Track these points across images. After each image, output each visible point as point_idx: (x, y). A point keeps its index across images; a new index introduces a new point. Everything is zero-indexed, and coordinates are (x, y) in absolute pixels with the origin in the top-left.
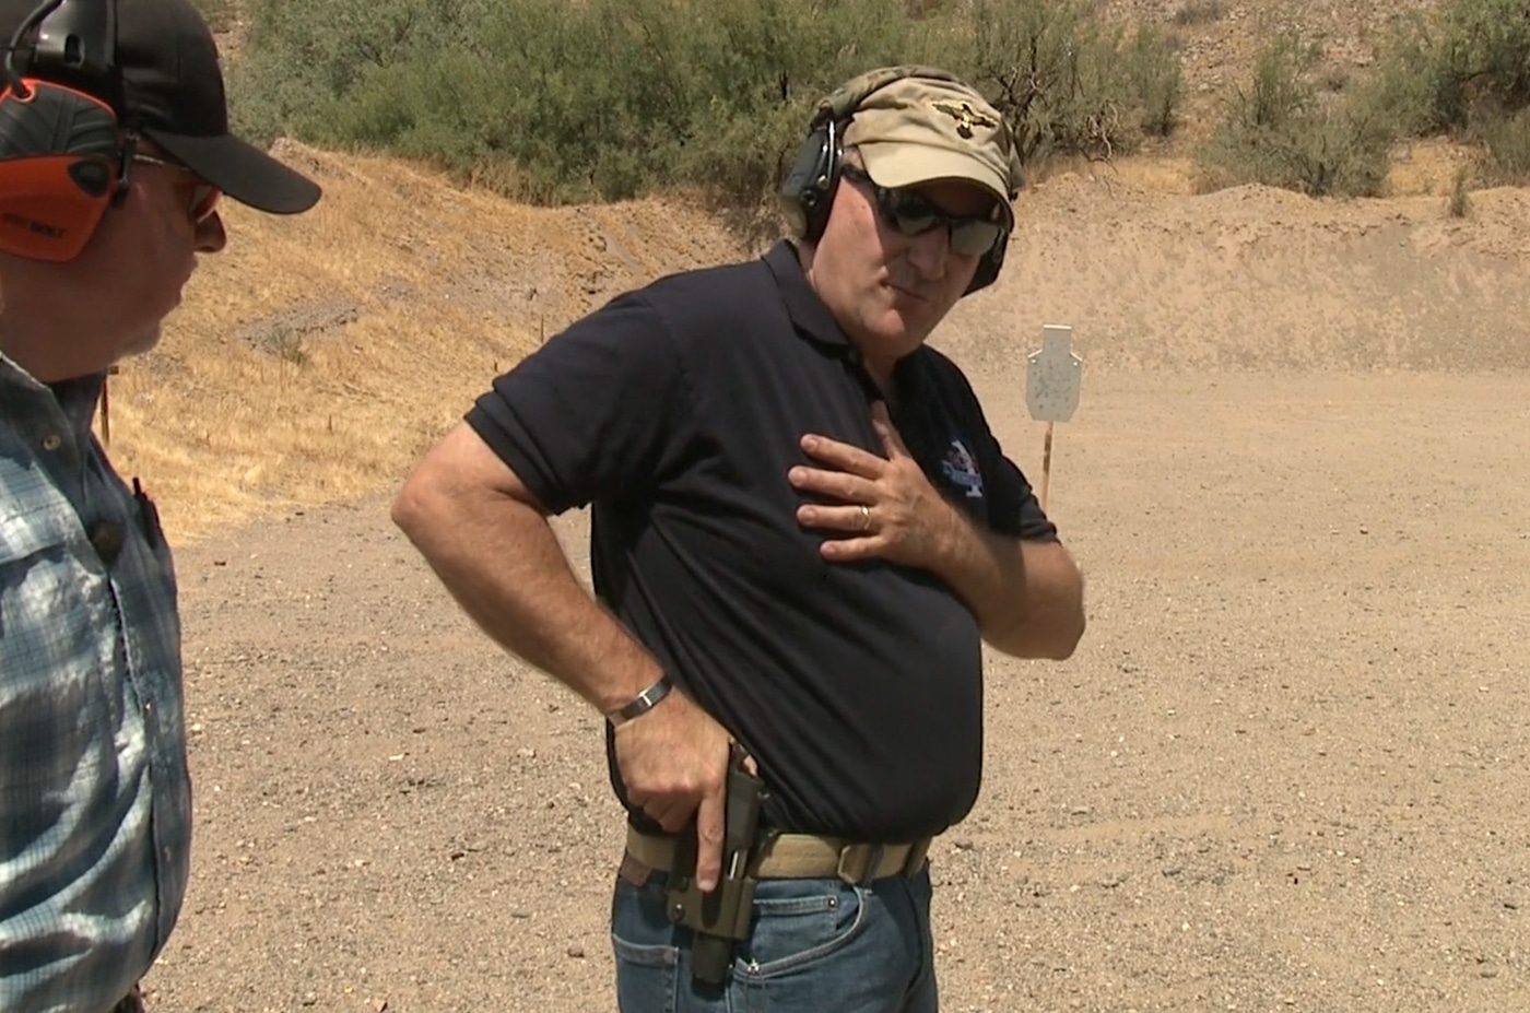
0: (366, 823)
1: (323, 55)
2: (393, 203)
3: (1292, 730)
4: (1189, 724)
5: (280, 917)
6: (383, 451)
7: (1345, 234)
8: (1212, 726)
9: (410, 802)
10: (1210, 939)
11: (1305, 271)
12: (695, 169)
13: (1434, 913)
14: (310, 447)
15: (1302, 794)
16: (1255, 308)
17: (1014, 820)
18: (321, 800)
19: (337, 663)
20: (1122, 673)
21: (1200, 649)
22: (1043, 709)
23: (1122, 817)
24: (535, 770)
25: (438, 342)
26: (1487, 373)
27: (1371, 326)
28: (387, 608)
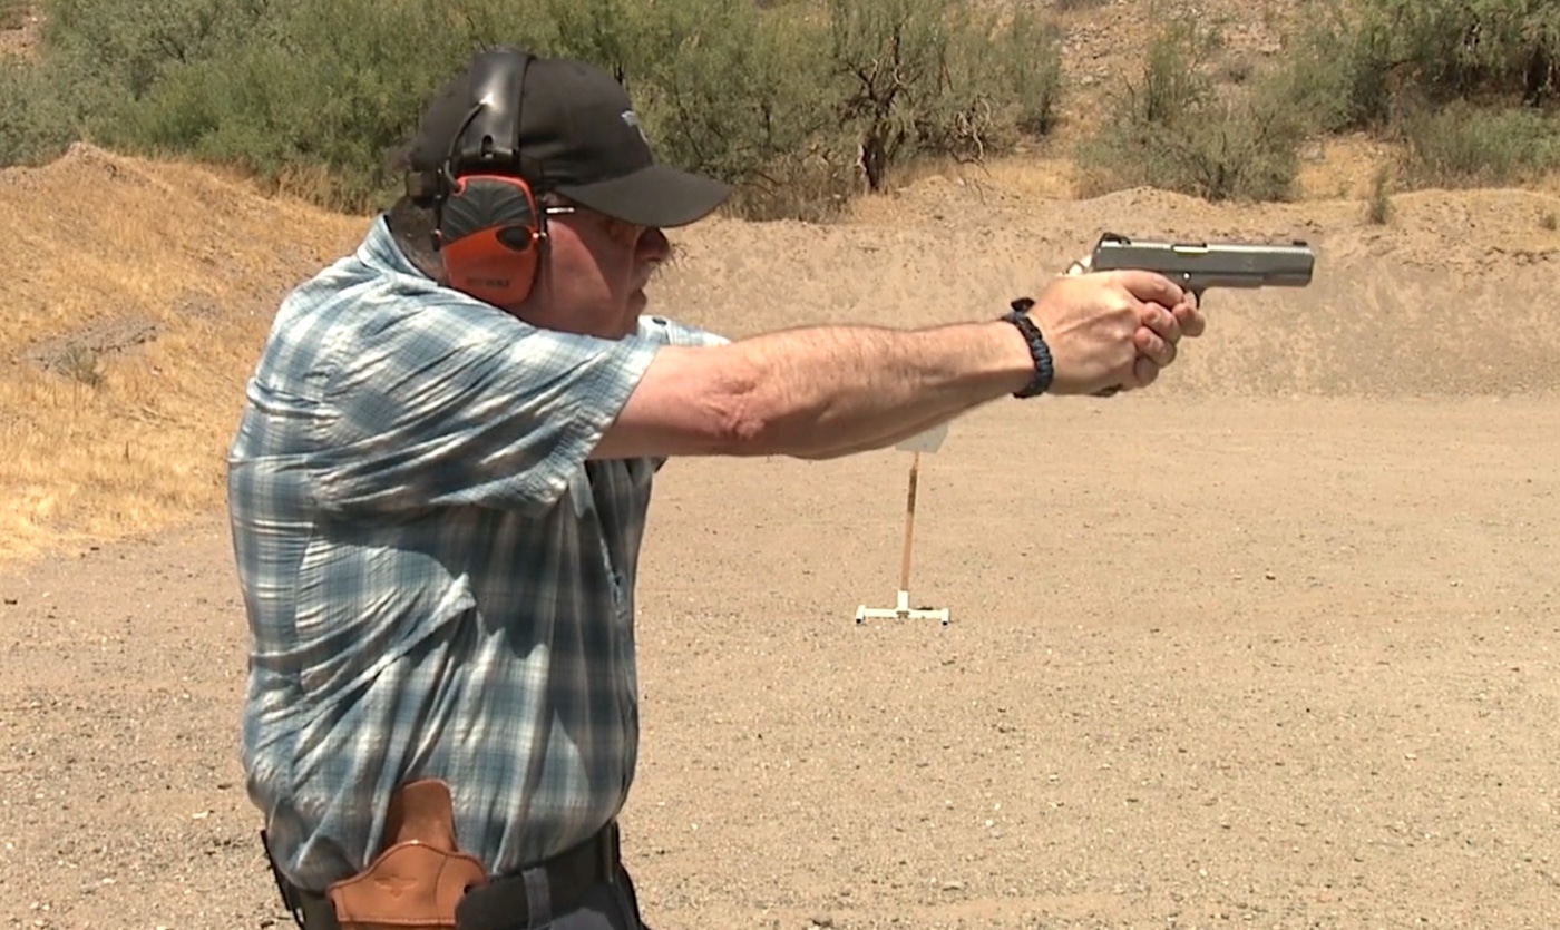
0: (168, 886)
1: (122, 52)
2: (195, 212)
3: (1190, 800)
4: (1074, 790)
6: (184, 480)
8: (1099, 794)
9: (215, 864)
14: (106, 477)
15: (1203, 872)
17: (877, 895)
18: (120, 860)
19: (136, 712)
20: (997, 732)
21: (1085, 707)
22: (909, 771)
23: (1000, 895)
25: (243, 364)
26: (1411, 399)
27: (1277, 346)
28: (187, 652)
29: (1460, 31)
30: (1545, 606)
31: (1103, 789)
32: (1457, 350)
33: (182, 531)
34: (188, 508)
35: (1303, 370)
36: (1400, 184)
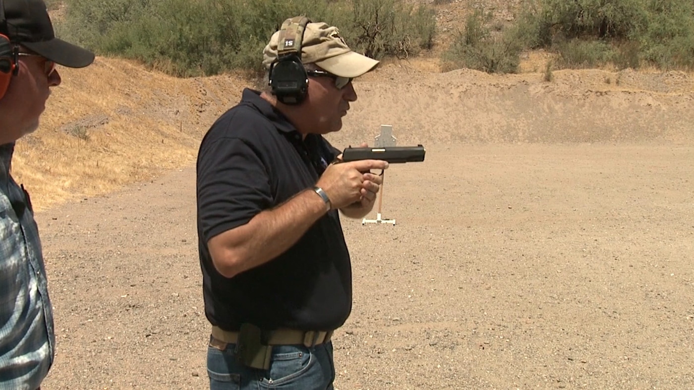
0: (112, 322)
1: (96, 18)
2: (123, 77)
3: (481, 288)
4: (440, 284)
5: (79, 359)
6: (118, 174)
7: (502, 88)
8: (449, 286)
10: (448, 371)
11: (486, 103)
12: (242, 63)
13: (540, 362)
14: (90, 173)
15: (485, 313)
16: (466, 118)
17: (369, 323)
18: (95, 313)
19: (101, 259)
20: (413, 264)
21: (444, 254)
22: (381, 278)
23: (413, 322)
24: (179, 302)
25: (140, 131)
26: (560, 144)
27: (512, 125)
28: (120, 237)
29: (576, 13)
30: (606, 218)
31: (450, 284)
32: (576, 126)
33: (118, 193)
34: (120, 185)
35: (522, 134)
36: (555, 67)
